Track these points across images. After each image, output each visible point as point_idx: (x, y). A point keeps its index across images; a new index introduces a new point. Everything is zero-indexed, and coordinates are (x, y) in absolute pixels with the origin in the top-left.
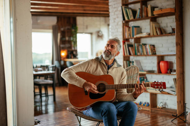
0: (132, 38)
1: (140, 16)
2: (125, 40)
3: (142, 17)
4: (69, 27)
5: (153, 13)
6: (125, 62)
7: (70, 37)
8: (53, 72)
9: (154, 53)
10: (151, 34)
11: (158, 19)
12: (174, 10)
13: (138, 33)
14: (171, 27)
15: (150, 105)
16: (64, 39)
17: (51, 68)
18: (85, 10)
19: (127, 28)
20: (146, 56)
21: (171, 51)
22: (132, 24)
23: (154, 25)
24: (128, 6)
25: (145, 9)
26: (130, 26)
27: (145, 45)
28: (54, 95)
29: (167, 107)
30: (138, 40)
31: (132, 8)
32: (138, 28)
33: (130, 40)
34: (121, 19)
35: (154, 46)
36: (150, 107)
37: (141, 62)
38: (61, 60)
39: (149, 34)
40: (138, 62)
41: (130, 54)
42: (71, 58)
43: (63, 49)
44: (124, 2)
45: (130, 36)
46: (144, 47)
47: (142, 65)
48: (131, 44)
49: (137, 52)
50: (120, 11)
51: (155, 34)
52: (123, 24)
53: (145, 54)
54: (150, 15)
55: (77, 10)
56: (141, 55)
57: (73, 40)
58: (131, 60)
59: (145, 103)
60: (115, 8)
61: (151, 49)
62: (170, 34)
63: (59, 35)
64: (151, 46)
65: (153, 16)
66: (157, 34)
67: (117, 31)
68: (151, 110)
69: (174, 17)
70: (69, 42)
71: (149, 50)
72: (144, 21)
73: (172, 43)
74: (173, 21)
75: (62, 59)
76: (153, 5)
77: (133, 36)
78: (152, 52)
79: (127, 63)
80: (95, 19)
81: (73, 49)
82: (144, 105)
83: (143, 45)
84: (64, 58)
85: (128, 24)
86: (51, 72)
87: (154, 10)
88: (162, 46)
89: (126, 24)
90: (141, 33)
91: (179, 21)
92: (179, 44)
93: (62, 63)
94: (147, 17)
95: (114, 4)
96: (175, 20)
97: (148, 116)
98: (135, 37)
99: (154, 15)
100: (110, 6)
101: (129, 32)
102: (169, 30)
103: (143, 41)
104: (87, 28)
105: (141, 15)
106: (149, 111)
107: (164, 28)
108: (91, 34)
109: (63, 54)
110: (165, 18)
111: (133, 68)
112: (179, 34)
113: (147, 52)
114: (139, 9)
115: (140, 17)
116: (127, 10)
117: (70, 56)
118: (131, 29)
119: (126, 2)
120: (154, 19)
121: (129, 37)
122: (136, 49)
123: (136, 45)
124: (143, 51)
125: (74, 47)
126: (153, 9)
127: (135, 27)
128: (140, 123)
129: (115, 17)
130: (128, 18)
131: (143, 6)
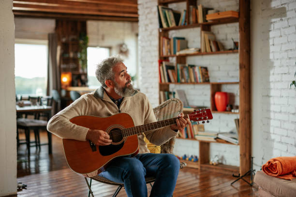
0: (173, 57)
1: (185, 21)
2: (163, 59)
3: (189, 23)
4: (75, 37)
5: (206, 17)
6: (162, 93)
7: (76, 52)
8: (49, 107)
9: (206, 80)
10: (203, 51)
11: (212, 27)
12: (237, 14)
13: (182, 49)
14: (233, 39)
15: (199, 160)
16: (66, 56)
17: (44, 101)
18: (100, 11)
19: (166, 41)
20: (194, 83)
21: (233, 77)
22: (173, 34)
23: (207, 36)
24: (167, 6)
25: (194, 12)
26: (170, 37)
27: (193, 66)
28: (50, 144)
29: (224, 163)
30: (182, 59)
31: (174, 9)
32: (183, 41)
33: (170, 59)
34: (157, 26)
35: (206, 69)
36: (199, 163)
37: (186, 93)
38: (61, 89)
39: (200, 50)
40: (182, 94)
41: (170, 81)
42: (77, 86)
43: (66, 71)
44: (162, 0)
45: (170, 52)
46: (191, 70)
47: (188, 98)
48: (171, 65)
49: (180, 78)
50: (155, 14)
51: (208, 50)
52: (160, 33)
53: (193, 80)
54: (200, 21)
55: (88, 10)
56: (186, 83)
57: (81, 57)
58: (171, 90)
59: (192, 156)
60: (147, 8)
61: (202, 74)
62: (231, 51)
63: (59, 49)
64: (202, 69)
65: (205, 23)
66: (211, 50)
67: (150, 45)
68: (201, 167)
69: (237, 24)
70: (75, 60)
71: (199, 75)
72: (192, 29)
73: (234, 64)
74: (236, 30)
75: (63, 87)
76: (206, 6)
77: (175, 53)
78: (203, 78)
79: (164, 95)
80: (115, 24)
81: (81, 71)
82: (190, 160)
83: (190, 67)
84: (66, 86)
85: (168, 35)
86: (45, 107)
87: (207, 13)
88: (218, 69)
89: (164, 33)
90: (187, 48)
91: (245, 31)
92: (245, 67)
93: (63, 93)
94: (196, 24)
95: (146, 3)
96: (238, 29)
97: (196, 176)
98: (178, 54)
99: (207, 21)
100: (140, 4)
101: (169, 46)
102: (230, 44)
103: (190, 61)
104: (103, 39)
105: (187, 20)
106: (197, 169)
107: (222, 42)
108: (110, 48)
109: (65, 79)
110: (224, 26)
111: (175, 102)
112: (245, 51)
113: (196, 79)
114: (185, 10)
115: (187, 24)
116: (166, 12)
117: (76, 82)
118: (172, 41)
120: (206, 27)
121: (169, 54)
122: (180, 72)
123: (179, 66)
124: (189, 76)
125: (83, 69)
126: (206, 11)
127: (178, 38)
128: (183, 188)
129: (147, 22)
130: (168, 24)
131: (191, 7)
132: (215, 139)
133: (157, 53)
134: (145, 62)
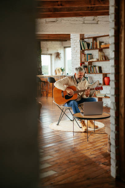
2: (82, 63)
11: (103, 50)
13: (90, 59)
19: (83, 55)
20: (95, 73)
22: (86, 52)
23: (101, 54)
24: (84, 40)
25: (96, 43)
26: (85, 53)
27: (95, 66)
29: (108, 106)
30: (90, 63)
31: (87, 41)
32: (91, 55)
33: (85, 63)
34: (80, 49)
35: (101, 67)
39: (98, 60)
40: (91, 78)
44: (81, 38)
45: (85, 60)
46: (94, 68)
47: (93, 79)
48: (86, 65)
49: (90, 71)
50: (78, 43)
51: (102, 60)
52: (81, 52)
54: (98, 47)
56: (92, 73)
58: (86, 76)
60: (74, 40)
61: (99, 69)
64: (99, 67)
65: (100, 48)
66: (103, 60)
67: (76, 56)
72: (94, 50)
76: (101, 41)
77: (87, 61)
78: (99, 71)
87: (101, 45)
88: (106, 67)
89: (82, 52)
90: (93, 58)
94: (97, 48)
95: (74, 38)
98: (89, 61)
100: (72, 38)
101: (85, 58)
103: (94, 64)
104: (48, 50)
107: (107, 56)
108: (51, 55)
113: (96, 71)
114: (92, 42)
115: (92, 48)
116: (84, 43)
119: (82, 38)
120: (101, 50)
122: (90, 69)
123: (89, 66)
124: (94, 71)
126: (100, 43)
127: (89, 54)
129: (75, 46)
130: (84, 48)
131: (94, 41)
132: (105, 96)
133: (79, 60)
134: (74, 64)
